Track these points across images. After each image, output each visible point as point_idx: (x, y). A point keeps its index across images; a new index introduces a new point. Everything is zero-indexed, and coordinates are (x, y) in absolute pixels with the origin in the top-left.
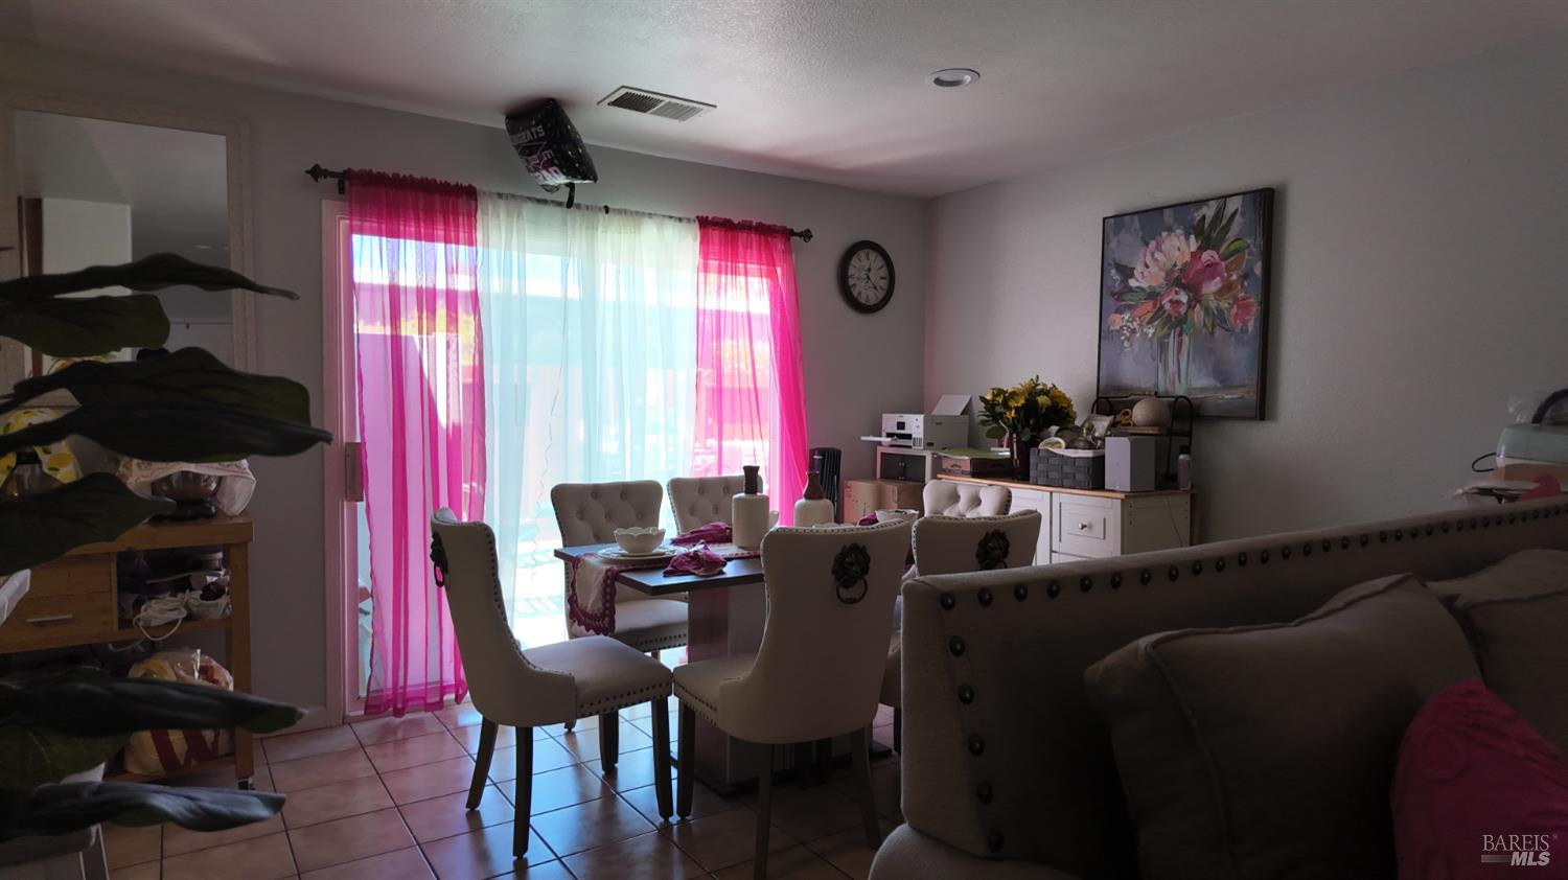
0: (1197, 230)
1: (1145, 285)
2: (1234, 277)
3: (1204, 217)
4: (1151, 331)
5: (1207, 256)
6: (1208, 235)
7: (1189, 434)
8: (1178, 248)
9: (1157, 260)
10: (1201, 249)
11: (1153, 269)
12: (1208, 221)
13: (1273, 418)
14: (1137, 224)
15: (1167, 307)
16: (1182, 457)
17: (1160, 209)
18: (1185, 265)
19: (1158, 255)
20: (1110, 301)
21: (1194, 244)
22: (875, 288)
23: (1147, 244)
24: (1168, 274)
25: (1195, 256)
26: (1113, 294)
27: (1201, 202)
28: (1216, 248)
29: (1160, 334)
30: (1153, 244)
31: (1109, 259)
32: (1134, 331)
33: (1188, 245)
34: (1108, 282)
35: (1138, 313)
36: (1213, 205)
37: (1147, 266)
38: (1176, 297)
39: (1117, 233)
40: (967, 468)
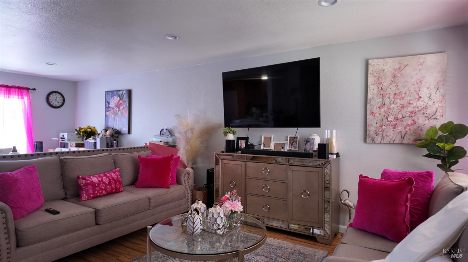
0: (119, 96)
1: (112, 106)
2: (125, 106)
3: (120, 94)
4: (113, 116)
5: (121, 101)
6: (121, 97)
7: (118, 137)
8: (116, 99)
9: (113, 101)
10: (120, 100)
11: (113, 103)
12: (121, 95)
13: (131, 134)
14: (110, 94)
15: (115, 111)
16: (114, 142)
17: (114, 91)
18: (118, 103)
19: (114, 100)
20: (106, 109)
21: (119, 99)
22: (58, 102)
23: (112, 98)
24: (115, 104)
25: (119, 101)
26: (107, 108)
27: (120, 91)
28: (122, 100)
29: (114, 116)
30: (113, 98)
31: (106, 100)
32: (110, 116)
33: (118, 99)
34: (106, 105)
35: (111, 112)
36: (121, 91)
37: (112, 102)
38: (116, 109)
39: (107, 95)
40: (75, 145)
